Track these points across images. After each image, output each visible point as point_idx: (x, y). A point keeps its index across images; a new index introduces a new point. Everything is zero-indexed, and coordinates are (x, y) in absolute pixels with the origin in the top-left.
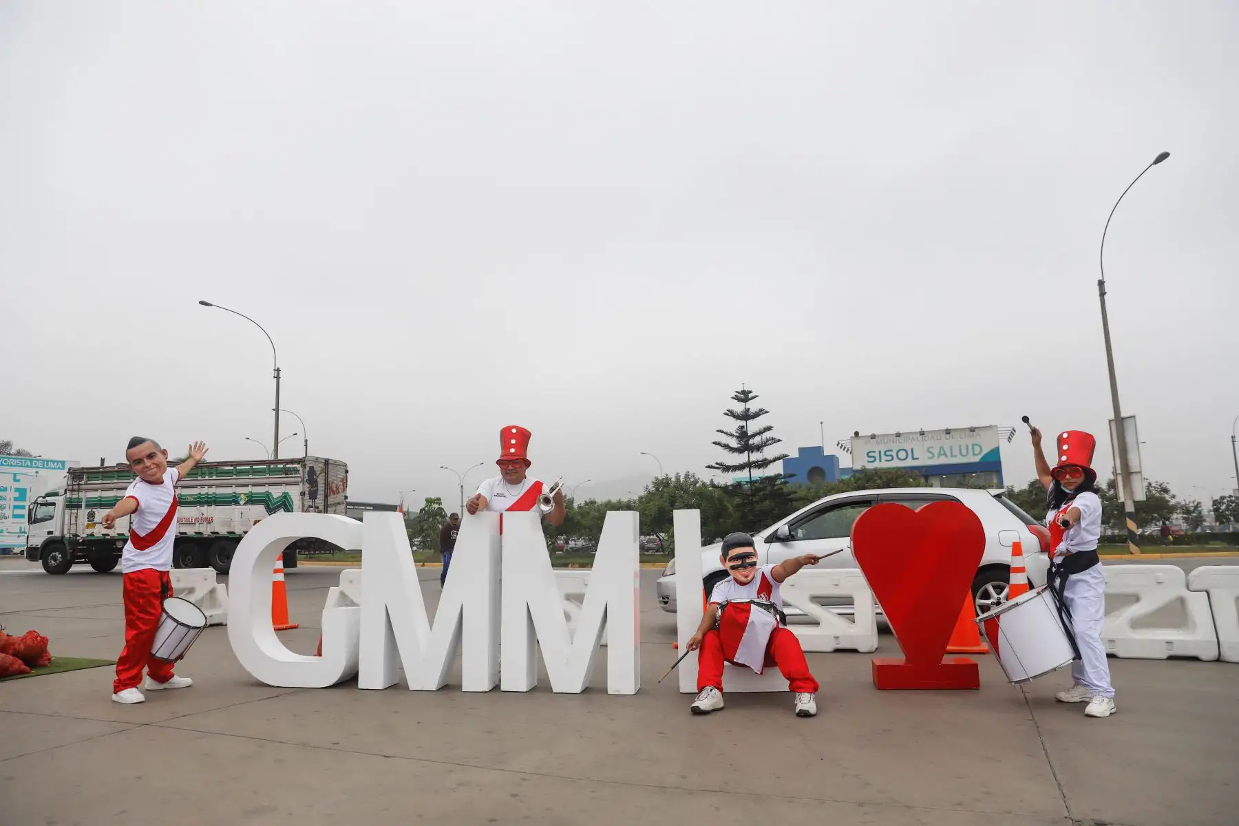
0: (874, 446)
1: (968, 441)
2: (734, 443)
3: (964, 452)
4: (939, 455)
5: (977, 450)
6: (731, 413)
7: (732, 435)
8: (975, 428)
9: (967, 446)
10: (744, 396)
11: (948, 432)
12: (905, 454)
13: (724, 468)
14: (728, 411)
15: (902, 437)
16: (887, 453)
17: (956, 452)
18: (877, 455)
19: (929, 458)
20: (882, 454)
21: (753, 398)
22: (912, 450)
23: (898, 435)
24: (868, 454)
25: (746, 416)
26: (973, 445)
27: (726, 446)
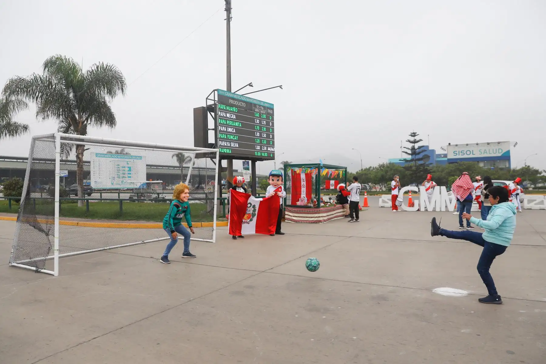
0: (457, 149)
1: (497, 147)
2: (410, 152)
3: (495, 152)
4: (484, 153)
5: (500, 151)
6: (409, 141)
7: (409, 149)
8: (500, 142)
9: (496, 150)
10: (414, 135)
11: (488, 144)
12: (469, 152)
13: (406, 161)
14: (408, 140)
15: (469, 145)
16: (462, 152)
17: (491, 152)
18: (458, 153)
19: (480, 154)
20: (460, 152)
21: (417, 135)
22: (473, 151)
23: (467, 145)
24: (454, 153)
25: (415, 142)
26: (499, 149)
27: (406, 153)
